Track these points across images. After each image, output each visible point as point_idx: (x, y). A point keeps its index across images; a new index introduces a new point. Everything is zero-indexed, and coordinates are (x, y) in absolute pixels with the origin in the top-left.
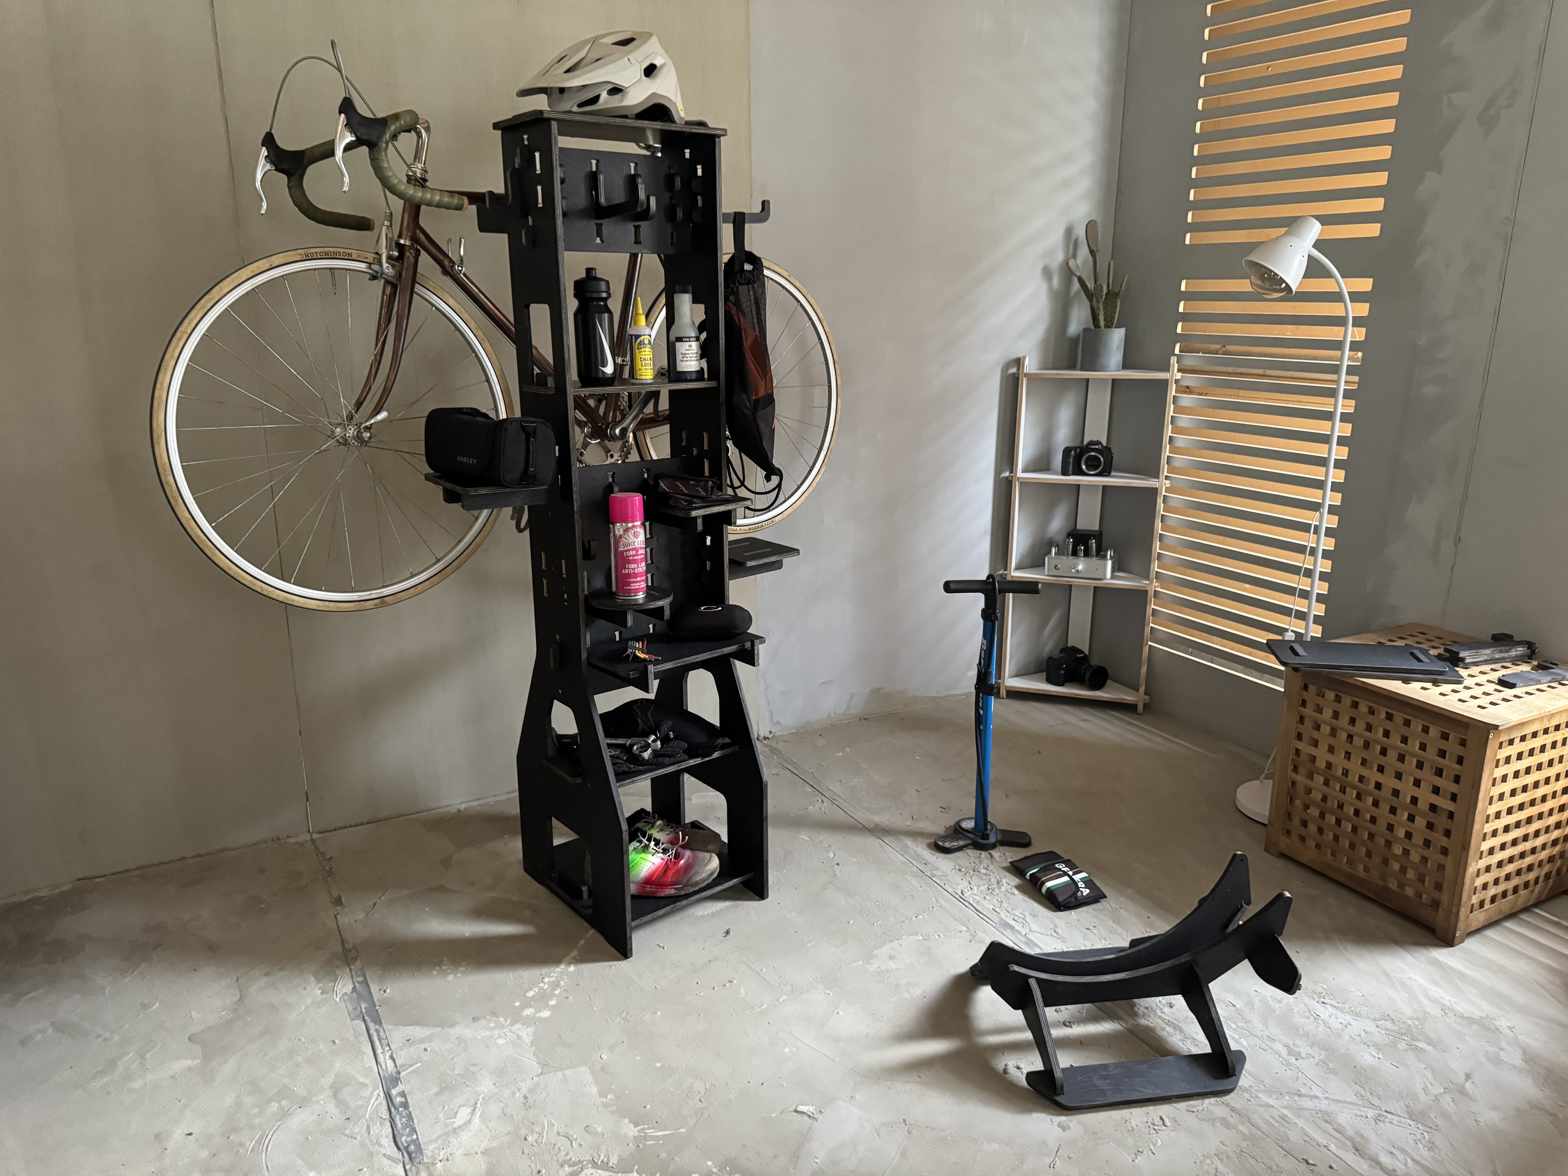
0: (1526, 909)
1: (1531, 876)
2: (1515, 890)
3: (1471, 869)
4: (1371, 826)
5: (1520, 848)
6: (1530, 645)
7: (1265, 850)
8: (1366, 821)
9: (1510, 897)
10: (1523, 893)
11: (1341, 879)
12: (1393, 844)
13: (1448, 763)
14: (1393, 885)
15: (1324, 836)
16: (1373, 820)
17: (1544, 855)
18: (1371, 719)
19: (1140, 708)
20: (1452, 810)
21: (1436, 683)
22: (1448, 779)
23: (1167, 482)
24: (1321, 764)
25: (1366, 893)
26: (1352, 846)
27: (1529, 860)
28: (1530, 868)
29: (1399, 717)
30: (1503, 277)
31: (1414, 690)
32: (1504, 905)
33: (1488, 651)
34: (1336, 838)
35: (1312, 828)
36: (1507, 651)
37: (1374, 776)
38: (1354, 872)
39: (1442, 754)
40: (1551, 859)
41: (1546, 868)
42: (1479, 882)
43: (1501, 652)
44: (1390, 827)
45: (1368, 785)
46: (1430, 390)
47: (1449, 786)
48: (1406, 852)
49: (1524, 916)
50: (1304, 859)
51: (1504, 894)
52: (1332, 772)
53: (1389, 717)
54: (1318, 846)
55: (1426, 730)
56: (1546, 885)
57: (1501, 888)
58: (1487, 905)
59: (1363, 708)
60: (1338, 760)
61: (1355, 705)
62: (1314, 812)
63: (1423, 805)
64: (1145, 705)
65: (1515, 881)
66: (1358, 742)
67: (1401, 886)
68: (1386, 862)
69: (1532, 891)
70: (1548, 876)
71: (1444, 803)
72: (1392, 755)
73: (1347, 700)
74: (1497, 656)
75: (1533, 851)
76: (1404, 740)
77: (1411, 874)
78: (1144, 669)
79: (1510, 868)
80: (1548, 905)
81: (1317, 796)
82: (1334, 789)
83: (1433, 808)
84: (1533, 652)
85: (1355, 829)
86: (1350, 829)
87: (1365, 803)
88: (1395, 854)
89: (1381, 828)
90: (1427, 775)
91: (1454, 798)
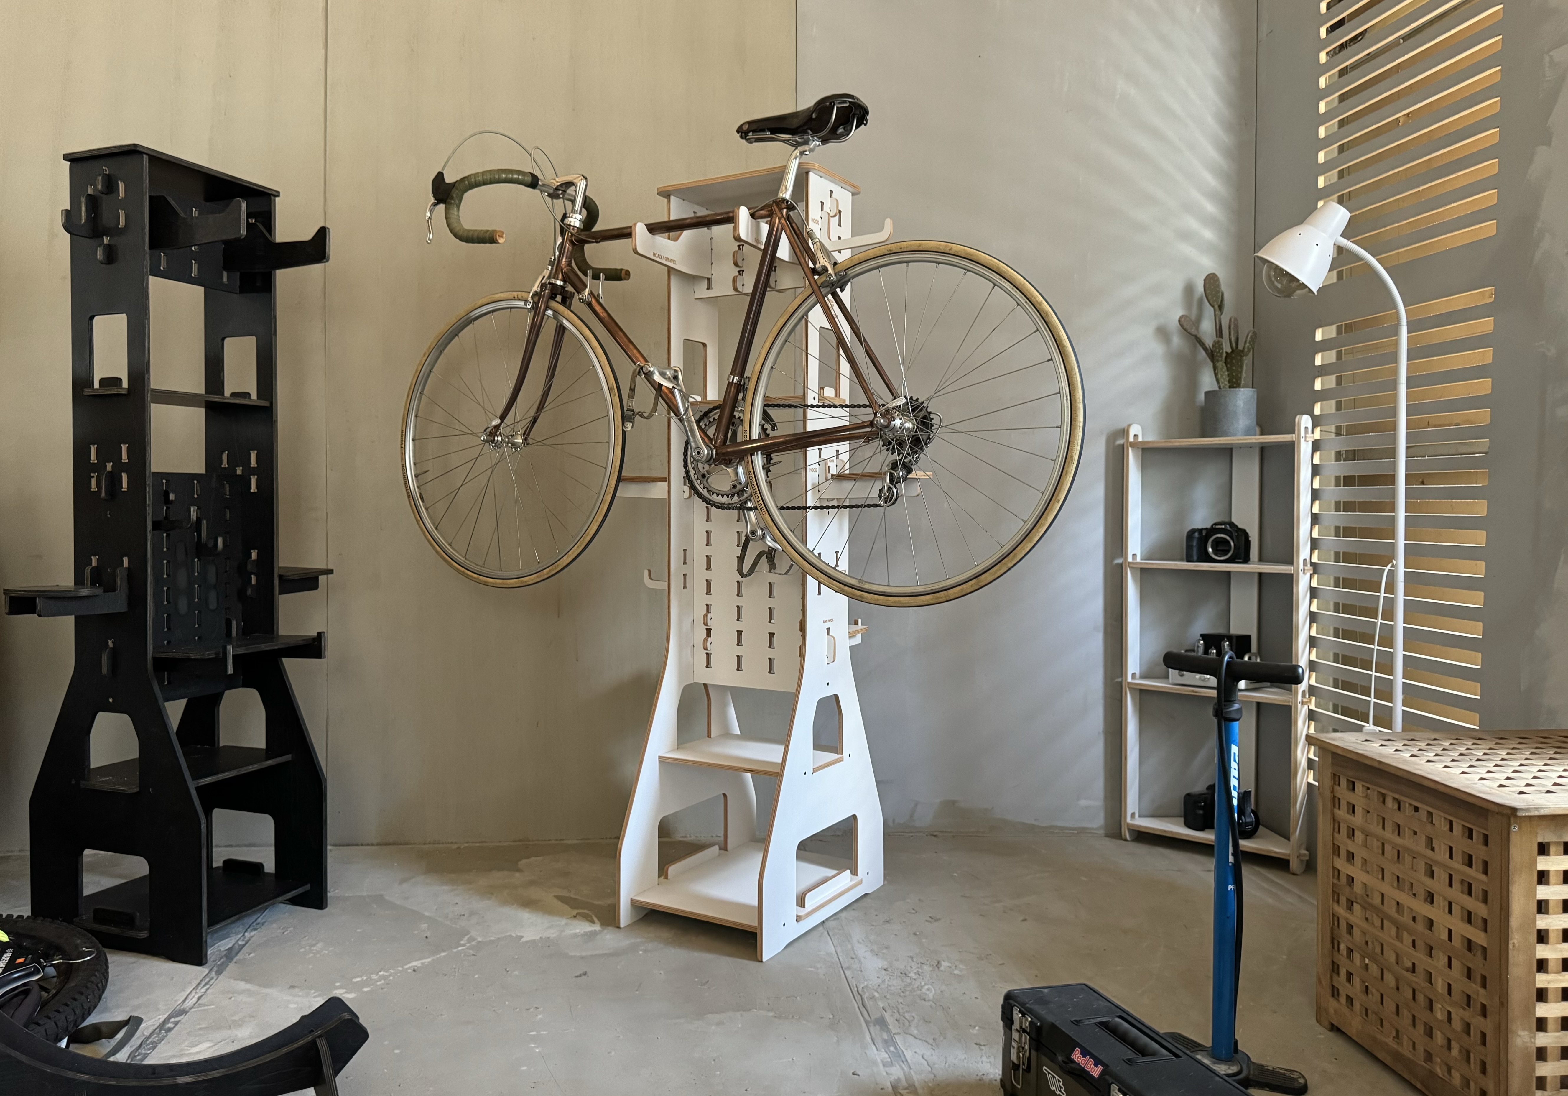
4: (1412, 978)
8: (1407, 971)
12: (1435, 1005)
13: (1476, 875)
14: (1439, 1071)
15: (1370, 996)
16: (1414, 969)
18: (1398, 817)
19: (1294, 865)
20: (1486, 946)
22: (1477, 899)
24: (1358, 888)
25: (1413, 1081)
26: (1397, 1011)
34: (1382, 999)
38: (1400, 1049)
39: (1469, 861)
44: (1430, 978)
47: (1480, 910)
48: (1448, 1016)
50: (1352, 1032)
52: (1371, 900)
53: (1414, 811)
54: (1364, 1012)
55: (1450, 827)
59: (1390, 802)
60: (1373, 880)
63: (1457, 942)
64: (1306, 864)
66: (1390, 852)
67: (1447, 1069)
68: (1430, 1033)
71: (1479, 938)
72: (1422, 868)
76: (1430, 844)
77: (1456, 1051)
78: (1294, 812)
81: (1358, 936)
82: (1374, 925)
83: (1470, 945)
85: (1398, 984)
86: (1393, 985)
87: (1404, 944)
88: (1437, 1020)
89: (1418, 980)
90: (1456, 894)
91: (1485, 925)
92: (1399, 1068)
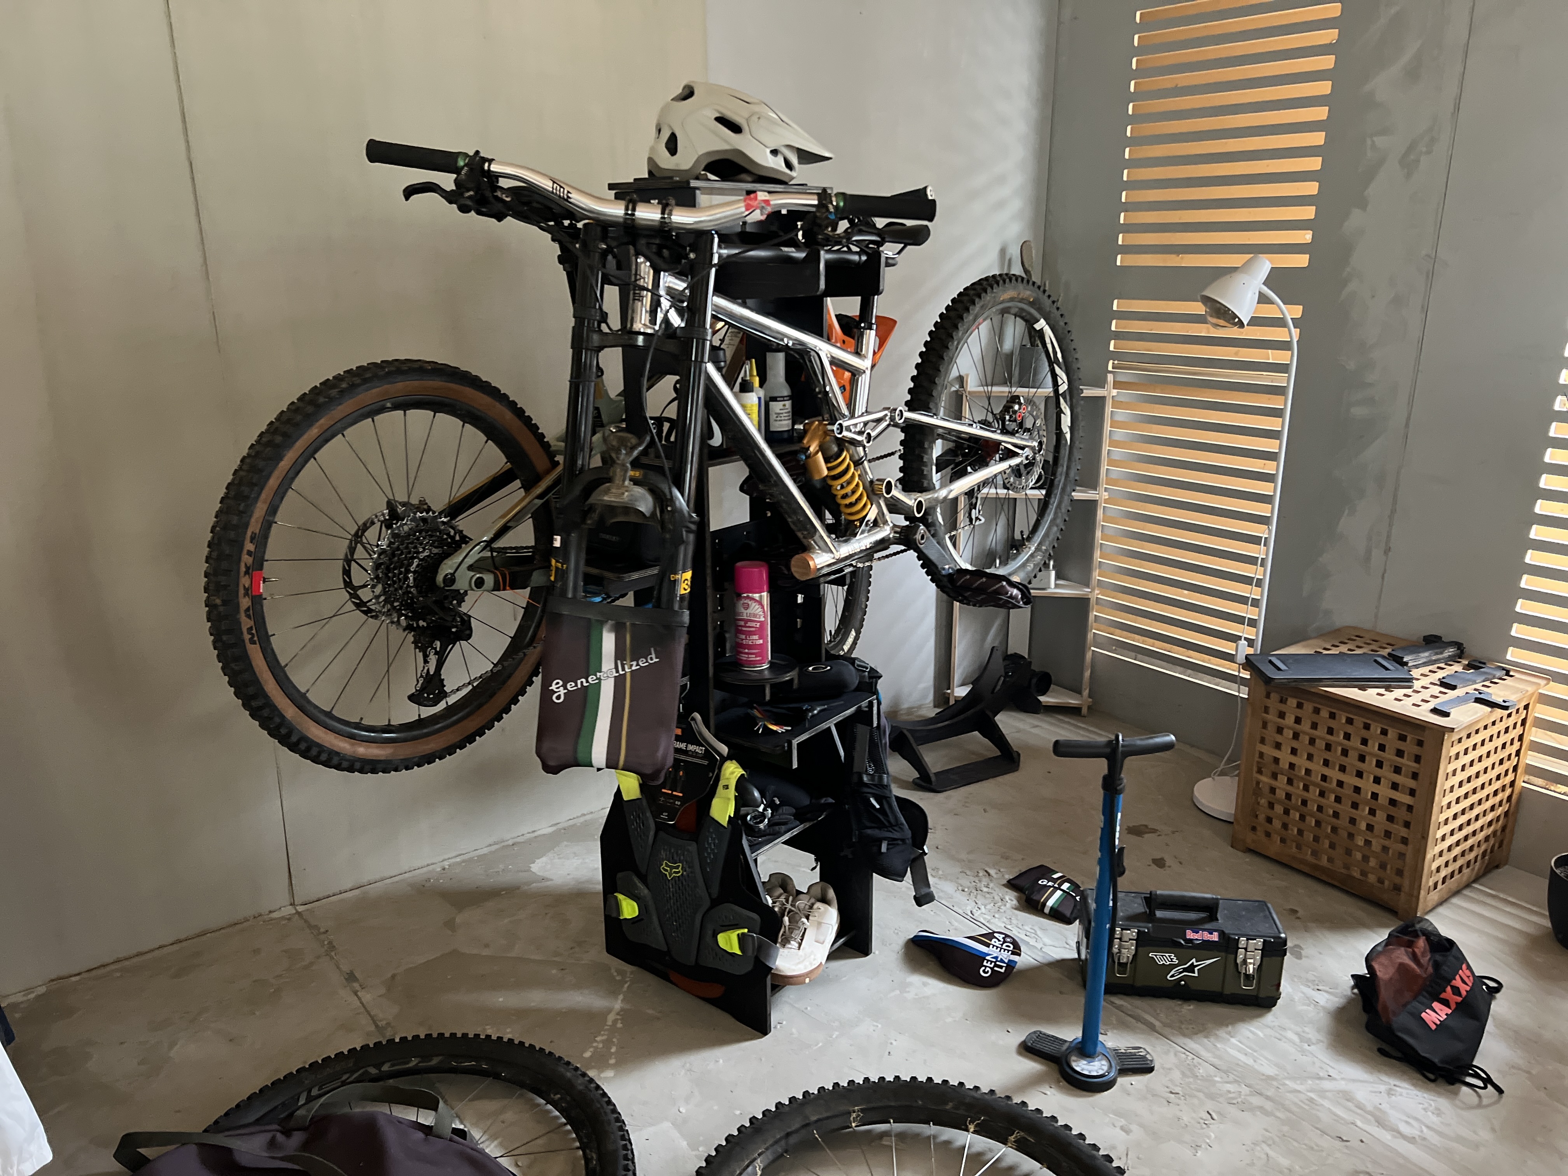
0: (1468, 886)
1: (1472, 856)
2: (1460, 870)
3: (1429, 856)
4: (1334, 820)
5: (1464, 832)
6: (1459, 646)
7: (1232, 846)
8: (1329, 816)
9: (1456, 876)
10: (1466, 871)
11: (1306, 869)
12: (1356, 836)
13: (1407, 762)
14: (1356, 874)
15: (1289, 831)
16: (1336, 815)
17: (1481, 836)
18: (1332, 724)
19: (1084, 711)
20: (1411, 803)
21: (1388, 689)
22: (1406, 776)
23: (1106, 494)
24: (1285, 765)
25: (1330, 881)
26: (1316, 839)
27: (1470, 842)
28: (1471, 849)
29: (1359, 721)
30: (1425, 310)
31: (1371, 696)
32: (1452, 884)
33: (1426, 654)
34: (1300, 832)
35: (1277, 824)
36: (1442, 653)
37: (1334, 774)
38: (1319, 863)
39: (1400, 753)
40: (1487, 839)
41: (1483, 848)
42: (1434, 866)
43: (1437, 654)
44: (1353, 821)
45: (1331, 783)
46: (1358, 412)
47: (1408, 783)
48: (1368, 843)
49: (1466, 892)
50: (1270, 854)
51: (1452, 875)
52: (1296, 772)
53: (1350, 721)
54: (1283, 840)
55: (1384, 732)
56: (1483, 862)
57: (1450, 869)
58: (1440, 886)
59: (1325, 713)
60: (1301, 761)
61: (1317, 711)
62: (1279, 809)
63: (1382, 800)
64: (1089, 708)
65: (1460, 862)
66: (1320, 744)
67: (1364, 873)
68: (1348, 852)
69: (1473, 869)
70: (1484, 854)
71: (1404, 798)
72: (1353, 755)
73: (1308, 707)
74: (1434, 658)
75: (1474, 833)
76: (1364, 742)
77: (1373, 863)
78: (1087, 674)
79: (1457, 851)
80: (1483, 880)
81: (1281, 794)
82: (1298, 788)
83: (1393, 802)
84: (1462, 652)
85: (1318, 823)
86: (1313, 824)
87: (1328, 799)
88: (1358, 846)
89: (1343, 822)
90: (1386, 773)
91: (1412, 792)
92: (1317, 874)
